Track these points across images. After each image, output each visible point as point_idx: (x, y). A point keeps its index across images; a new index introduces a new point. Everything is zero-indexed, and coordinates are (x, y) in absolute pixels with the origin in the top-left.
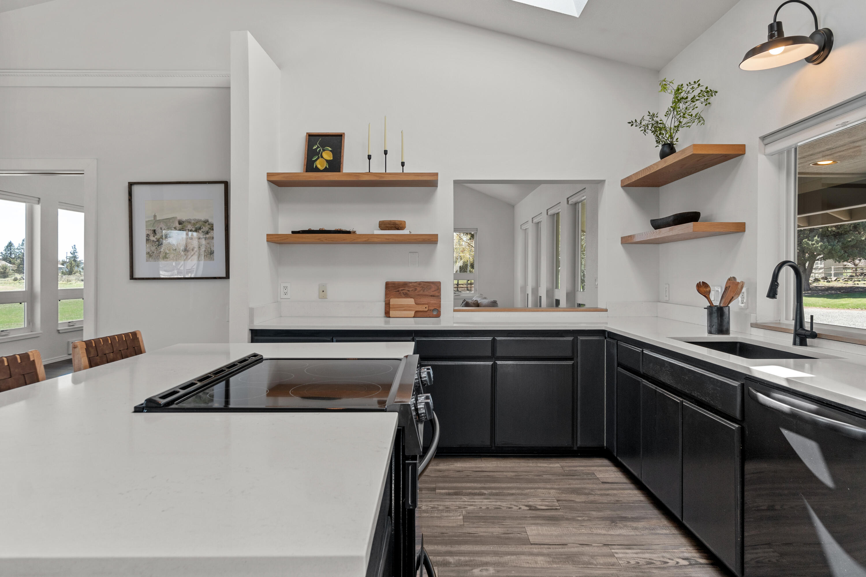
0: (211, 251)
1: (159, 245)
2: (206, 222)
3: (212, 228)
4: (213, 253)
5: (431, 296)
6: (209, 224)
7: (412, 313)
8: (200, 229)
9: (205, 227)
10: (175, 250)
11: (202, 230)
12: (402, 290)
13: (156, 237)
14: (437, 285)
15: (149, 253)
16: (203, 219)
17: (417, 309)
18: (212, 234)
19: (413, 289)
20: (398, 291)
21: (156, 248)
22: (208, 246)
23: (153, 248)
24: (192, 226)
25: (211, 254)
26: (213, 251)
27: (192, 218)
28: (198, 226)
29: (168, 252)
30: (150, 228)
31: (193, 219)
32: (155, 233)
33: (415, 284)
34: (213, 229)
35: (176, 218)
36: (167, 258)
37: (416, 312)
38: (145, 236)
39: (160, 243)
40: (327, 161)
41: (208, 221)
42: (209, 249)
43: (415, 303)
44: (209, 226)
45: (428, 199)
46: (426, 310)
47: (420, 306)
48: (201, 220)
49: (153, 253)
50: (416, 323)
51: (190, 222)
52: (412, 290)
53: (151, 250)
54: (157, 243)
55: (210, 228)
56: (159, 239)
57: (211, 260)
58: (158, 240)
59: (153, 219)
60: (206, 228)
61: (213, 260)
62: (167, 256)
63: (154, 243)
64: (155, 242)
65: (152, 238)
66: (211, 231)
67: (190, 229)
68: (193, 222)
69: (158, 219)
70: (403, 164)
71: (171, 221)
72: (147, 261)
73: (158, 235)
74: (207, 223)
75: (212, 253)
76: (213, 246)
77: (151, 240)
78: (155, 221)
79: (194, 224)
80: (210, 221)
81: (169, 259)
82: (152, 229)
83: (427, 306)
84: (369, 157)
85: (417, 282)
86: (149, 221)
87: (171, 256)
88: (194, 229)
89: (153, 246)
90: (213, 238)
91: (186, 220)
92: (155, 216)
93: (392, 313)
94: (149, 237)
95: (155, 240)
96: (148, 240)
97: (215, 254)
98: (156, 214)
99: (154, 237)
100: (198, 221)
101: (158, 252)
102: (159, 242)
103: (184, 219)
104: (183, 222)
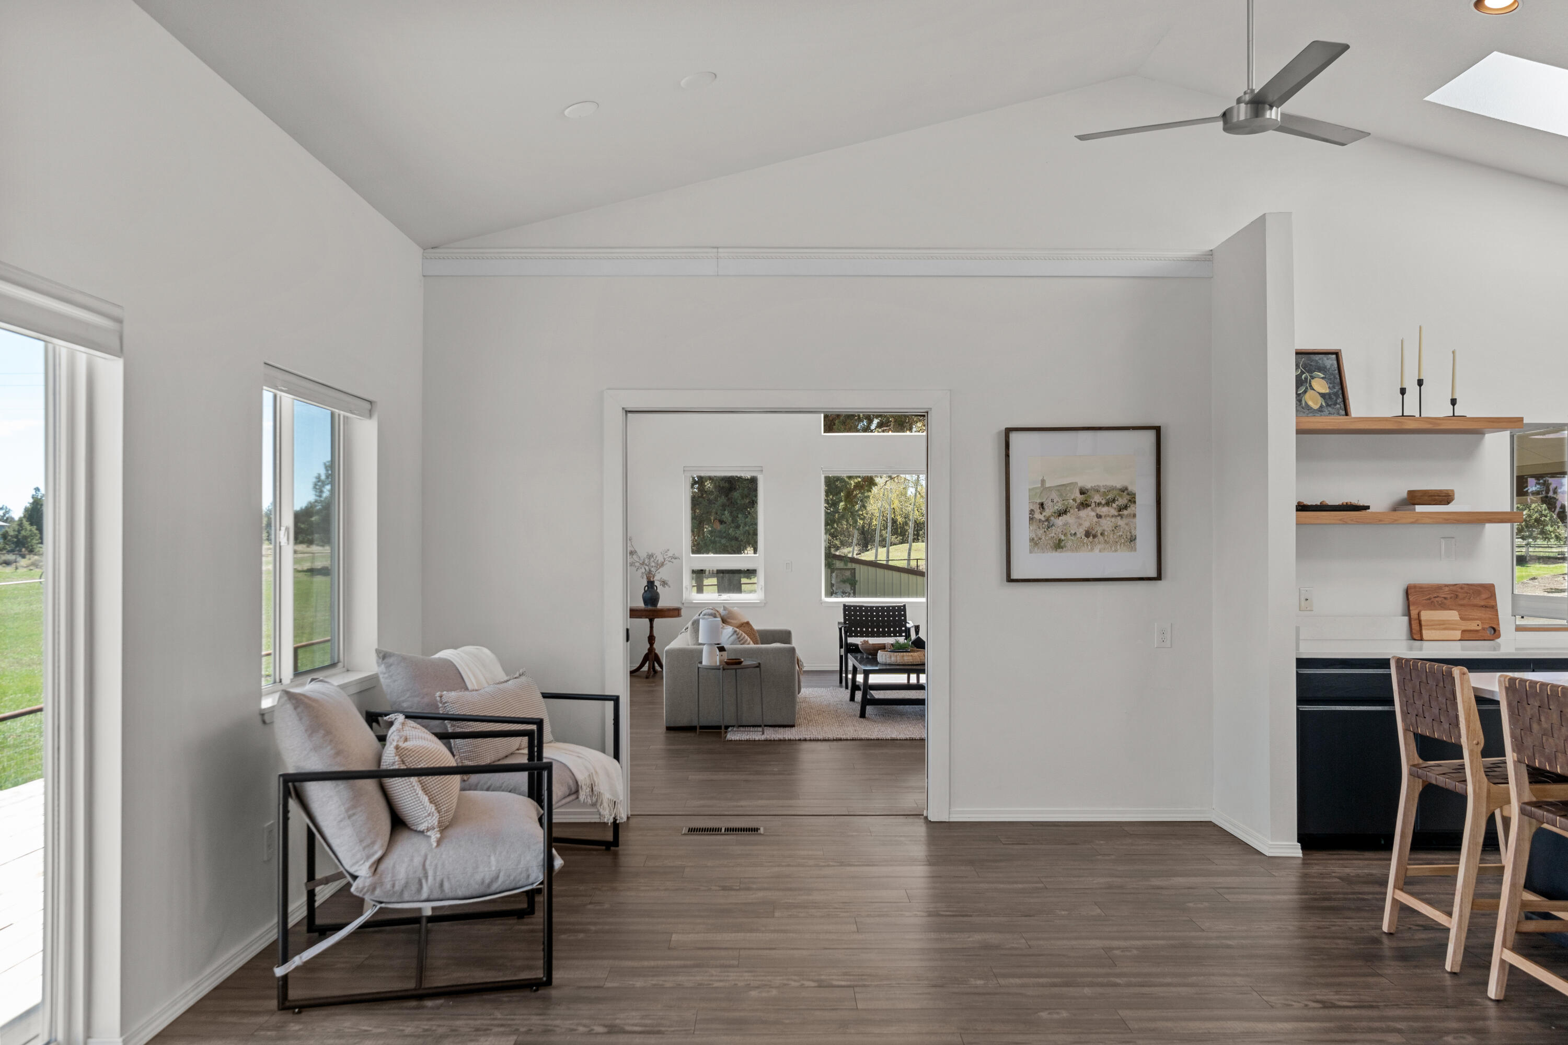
0: (1132, 536)
1: (1049, 527)
2: (1124, 490)
3: (1133, 500)
4: (1135, 539)
5: (1482, 606)
6: (1128, 494)
7: (1458, 634)
8: (1114, 501)
9: (1122, 499)
10: (1075, 534)
11: (1117, 503)
12: (1435, 597)
13: (1044, 514)
14: (1489, 590)
15: (1033, 539)
16: (1119, 485)
17: (1464, 628)
18: (1133, 509)
19: (1453, 595)
20: (1430, 599)
21: (1045, 532)
22: (1127, 528)
23: (1040, 532)
24: (1101, 496)
25: (1131, 541)
26: (1135, 536)
27: (1101, 484)
28: (1110, 496)
29: (1063, 538)
30: (1036, 501)
31: (1103, 486)
32: (1043, 508)
33: (1454, 588)
34: (1135, 502)
35: (1076, 483)
36: (1062, 548)
37: (1463, 631)
38: (1028, 513)
39: (1051, 524)
40: (1323, 395)
41: (1126, 489)
42: (1128, 533)
43: (1460, 618)
44: (1128, 497)
45: (1470, 453)
46: (1479, 628)
47: (1469, 623)
48: (1116, 487)
49: (1040, 539)
50: (1463, 649)
51: (1098, 491)
52: (1451, 598)
53: (1036, 536)
54: (1046, 523)
55: (1130, 500)
56: (1049, 517)
57: (1131, 551)
58: (1047, 520)
59: (1040, 485)
60: (1122, 501)
61: (1135, 550)
62: (1062, 544)
63: (1041, 524)
64: (1043, 522)
65: (1038, 516)
66: (1132, 506)
67: (1098, 501)
68: (1102, 490)
69: (1047, 485)
70: (1454, 402)
71: (1068, 488)
72: (1031, 552)
73: (1047, 511)
74: (1126, 492)
75: (1133, 539)
76: (1135, 528)
77: (1036, 519)
78: (1043, 490)
79: (1104, 494)
80: (1130, 488)
81: (1064, 549)
82: (1039, 501)
83: (1479, 622)
84: (1403, 391)
85: (1456, 584)
86: (1033, 489)
87: (1069, 544)
88: (1103, 502)
89: (1039, 528)
90: (1134, 516)
91: (1091, 487)
92: (1043, 481)
93: (1426, 633)
94: (1033, 515)
95: (1043, 519)
96: (1031, 519)
97: (1138, 540)
98: (1045, 478)
99: (1041, 514)
100: (1112, 489)
101: (1047, 538)
102: (1049, 523)
103: (1088, 485)
104: (1087, 490)
